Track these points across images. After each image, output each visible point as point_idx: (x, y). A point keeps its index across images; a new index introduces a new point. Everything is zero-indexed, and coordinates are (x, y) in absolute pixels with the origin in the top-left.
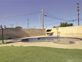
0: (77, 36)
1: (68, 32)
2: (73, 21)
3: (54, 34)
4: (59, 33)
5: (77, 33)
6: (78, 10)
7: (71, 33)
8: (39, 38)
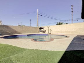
0: (66, 33)
1: (59, 30)
2: (68, 21)
3: (46, 32)
4: (51, 30)
5: (66, 31)
6: (72, 12)
7: (61, 31)
8: (28, 35)
